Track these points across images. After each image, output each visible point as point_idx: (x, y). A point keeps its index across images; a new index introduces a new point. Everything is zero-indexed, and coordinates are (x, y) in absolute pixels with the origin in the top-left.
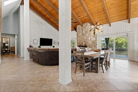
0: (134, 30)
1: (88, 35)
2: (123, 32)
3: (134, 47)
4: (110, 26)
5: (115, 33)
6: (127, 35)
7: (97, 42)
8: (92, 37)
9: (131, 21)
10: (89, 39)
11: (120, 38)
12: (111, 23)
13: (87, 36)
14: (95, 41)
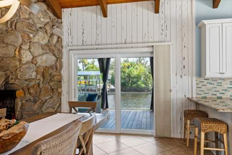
0: (168, 38)
1: (20, 40)
2: (141, 40)
3: (171, 91)
4: (105, 15)
5: (119, 41)
6: (152, 53)
7: (62, 72)
8: (37, 51)
9: (160, 9)
10: (27, 57)
11: (135, 66)
12: (109, 6)
13: (18, 45)
14: (52, 67)
